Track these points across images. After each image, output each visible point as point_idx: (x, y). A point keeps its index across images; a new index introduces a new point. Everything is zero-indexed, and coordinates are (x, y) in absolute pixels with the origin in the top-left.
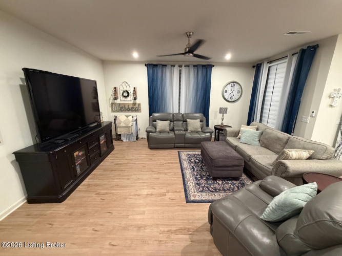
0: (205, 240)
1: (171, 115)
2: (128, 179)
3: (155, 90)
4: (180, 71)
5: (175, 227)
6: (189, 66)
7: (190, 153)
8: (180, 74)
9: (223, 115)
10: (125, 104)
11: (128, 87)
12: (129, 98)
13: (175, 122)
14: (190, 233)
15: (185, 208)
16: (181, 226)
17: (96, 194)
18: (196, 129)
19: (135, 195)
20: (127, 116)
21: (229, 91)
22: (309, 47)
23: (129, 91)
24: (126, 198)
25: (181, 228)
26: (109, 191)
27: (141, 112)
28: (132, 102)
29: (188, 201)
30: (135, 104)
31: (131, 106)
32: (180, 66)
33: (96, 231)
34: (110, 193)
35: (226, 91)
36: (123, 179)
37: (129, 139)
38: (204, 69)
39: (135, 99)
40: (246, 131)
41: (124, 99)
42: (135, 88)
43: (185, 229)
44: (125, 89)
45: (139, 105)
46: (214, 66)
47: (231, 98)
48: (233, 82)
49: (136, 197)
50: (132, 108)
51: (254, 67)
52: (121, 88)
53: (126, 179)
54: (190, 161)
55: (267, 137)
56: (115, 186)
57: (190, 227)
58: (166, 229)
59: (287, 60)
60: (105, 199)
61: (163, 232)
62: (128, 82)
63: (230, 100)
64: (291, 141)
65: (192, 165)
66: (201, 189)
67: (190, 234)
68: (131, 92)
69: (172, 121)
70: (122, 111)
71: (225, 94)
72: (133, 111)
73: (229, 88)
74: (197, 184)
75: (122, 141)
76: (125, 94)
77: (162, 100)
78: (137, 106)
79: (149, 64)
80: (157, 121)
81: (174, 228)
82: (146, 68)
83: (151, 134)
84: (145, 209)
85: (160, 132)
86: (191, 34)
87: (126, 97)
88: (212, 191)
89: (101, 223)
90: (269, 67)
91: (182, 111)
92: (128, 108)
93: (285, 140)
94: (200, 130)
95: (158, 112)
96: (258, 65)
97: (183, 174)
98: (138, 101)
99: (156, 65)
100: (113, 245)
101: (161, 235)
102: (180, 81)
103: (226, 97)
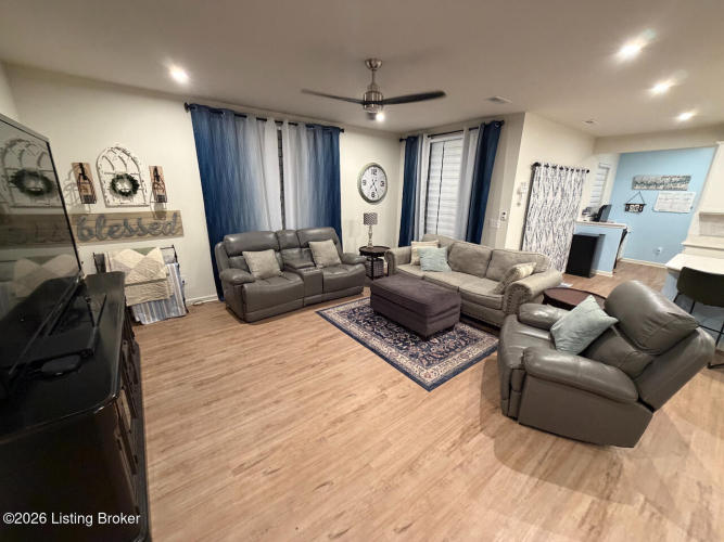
0: (502, 426)
1: (271, 236)
2: (277, 402)
3: (221, 176)
4: (280, 132)
5: (454, 433)
6: (296, 125)
7: (341, 309)
8: (280, 139)
9: (370, 228)
10: (125, 218)
11: (130, 164)
12: (138, 199)
13: (284, 252)
14: (479, 428)
15: (436, 400)
16: (461, 427)
17: (235, 472)
18: (332, 259)
19: (334, 423)
20: (144, 252)
21: (369, 183)
22: (493, 122)
23: (136, 178)
24: (322, 440)
25: (463, 429)
26: (266, 448)
27: (182, 235)
28: (152, 208)
29: (429, 388)
30: (160, 214)
31: (147, 222)
32: (279, 123)
33: (342, 533)
34: (274, 450)
35: (365, 182)
36: (264, 407)
37: (160, 314)
38: (326, 135)
39: (161, 199)
40: (426, 250)
41: (118, 200)
42: (156, 169)
43: (469, 429)
44: (120, 170)
45: (176, 215)
46: (343, 131)
47: (373, 195)
48: (375, 166)
49: (339, 425)
50: (154, 226)
51: (401, 140)
52: (106, 167)
53: (271, 405)
54: (357, 322)
55: (460, 255)
56: (264, 429)
57: (470, 421)
58: (448, 444)
59: (463, 136)
60: (274, 467)
61: (449, 452)
62: (128, 151)
63: (371, 198)
64: (497, 255)
65: (370, 328)
66: (425, 363)
67: (481, 430)
68: (146, 181)
69: (278, 250)
70: (116, 238)
71: (363, 187)
72: (155, 236)
73: (368, 176)
74: (411, 356)
75: (140, 323)
76: (124, 186)
77: (242, 201)
78: (169, 219)
79: (200, 106)
80: (244, 253)
81: (455, 436)
82: (188, 116)
83: (246, 286)
84: (382, 437)
85: (262, 278)
86: (379, 63)
87: (125, 194)
88: (441, 358)
89: (333, 514)
90: (431, 144)
91: (291, 225)
92: (140, 226)
93: (488, 256)
94: (338, 260)
95: (235, 232)
96: (409, 137)
97: (372, 350)
98: (169, 207)
99: (218, 112)
100: (405, 529)
101: (452, 457)
102: (281, 157)
103: (366, 193)
